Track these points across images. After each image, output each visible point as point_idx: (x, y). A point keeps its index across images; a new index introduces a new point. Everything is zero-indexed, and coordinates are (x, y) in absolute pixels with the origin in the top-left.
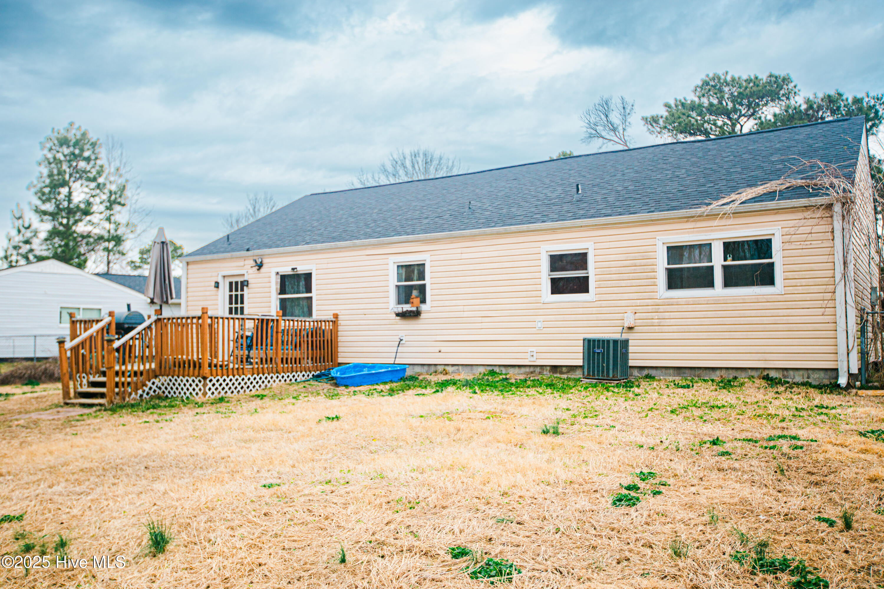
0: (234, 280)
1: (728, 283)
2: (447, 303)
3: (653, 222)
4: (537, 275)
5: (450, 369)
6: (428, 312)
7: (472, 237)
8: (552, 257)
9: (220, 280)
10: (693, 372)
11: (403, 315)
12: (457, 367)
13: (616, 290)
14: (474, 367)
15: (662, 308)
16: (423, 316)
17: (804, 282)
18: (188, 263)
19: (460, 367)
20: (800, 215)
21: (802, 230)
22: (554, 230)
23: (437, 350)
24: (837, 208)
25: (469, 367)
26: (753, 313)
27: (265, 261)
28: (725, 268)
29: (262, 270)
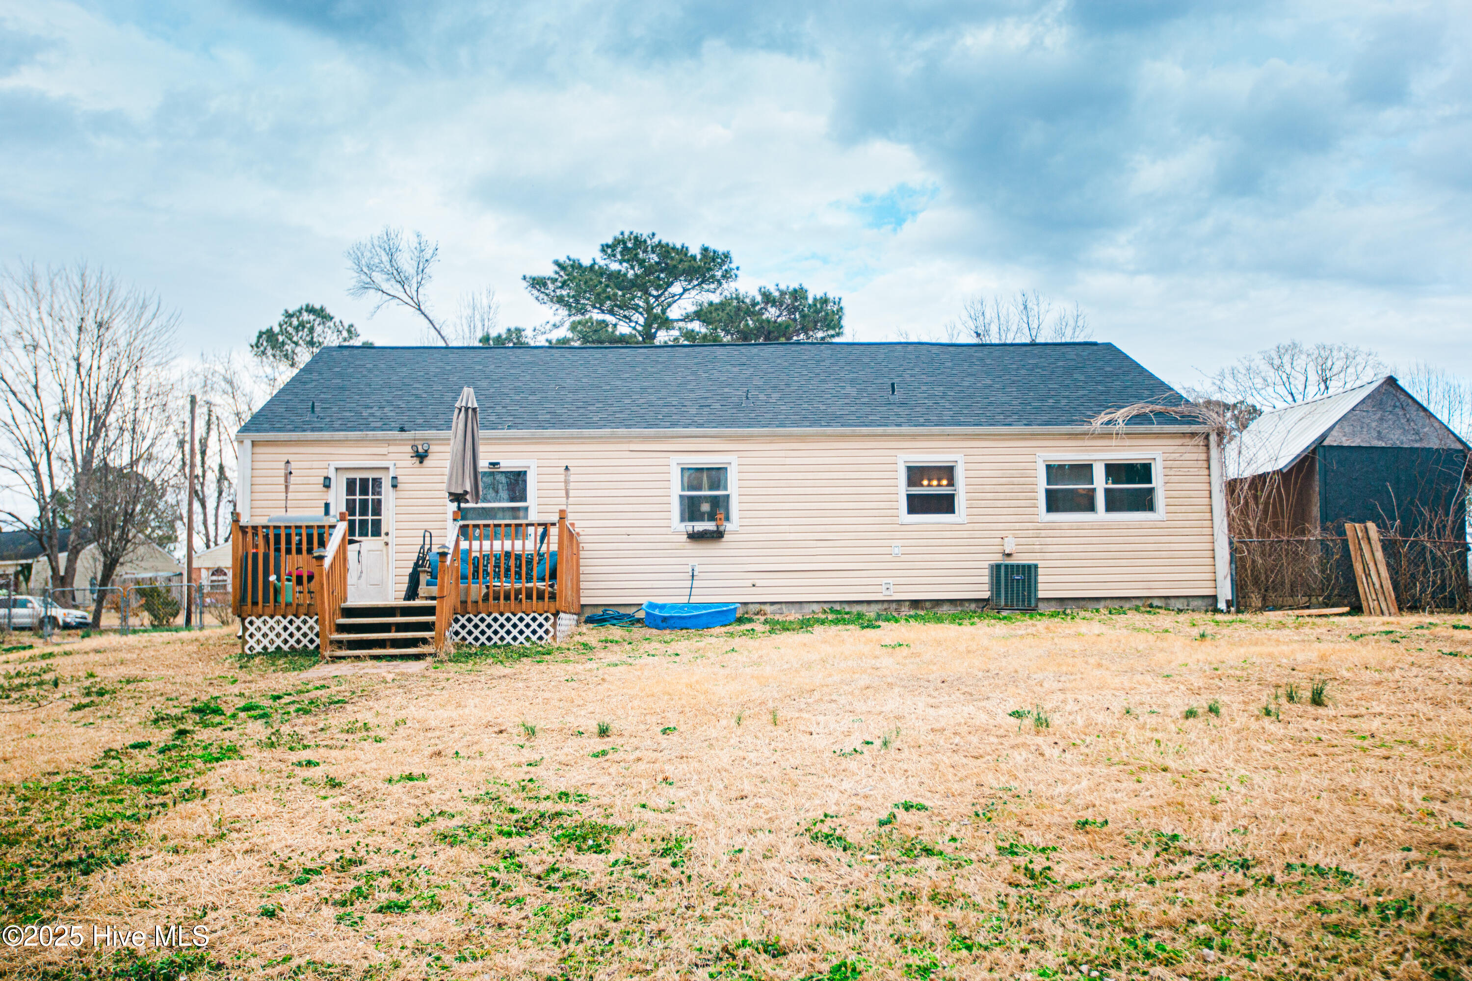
0: (358, 475)
1: (1110, 508)
2: (764, 521)
3: (1033, 436)
4: (892, 490)
5: (768, 609)
6: (735, 532)
7: (802, 438)
8: (909, 469)
9: (332, 474)
10: (1077, 603)
11: (694, 537)
12: (779, 606)
13: (991, 511)
14: (805, 605)
15: (1043, 533)
16: (726, 537)
17: (1183, 509)
18: (254, 443)
19: (784, 606)
20: (1179, 441)
21: (1187, 456)
22: (914, 437)
23: (750, 583)
24: (1213, 438)
25: (797, 606)
26: (1137, 539)
27: (433, 448)
28: (1107, 491)
29: (427, 462)
